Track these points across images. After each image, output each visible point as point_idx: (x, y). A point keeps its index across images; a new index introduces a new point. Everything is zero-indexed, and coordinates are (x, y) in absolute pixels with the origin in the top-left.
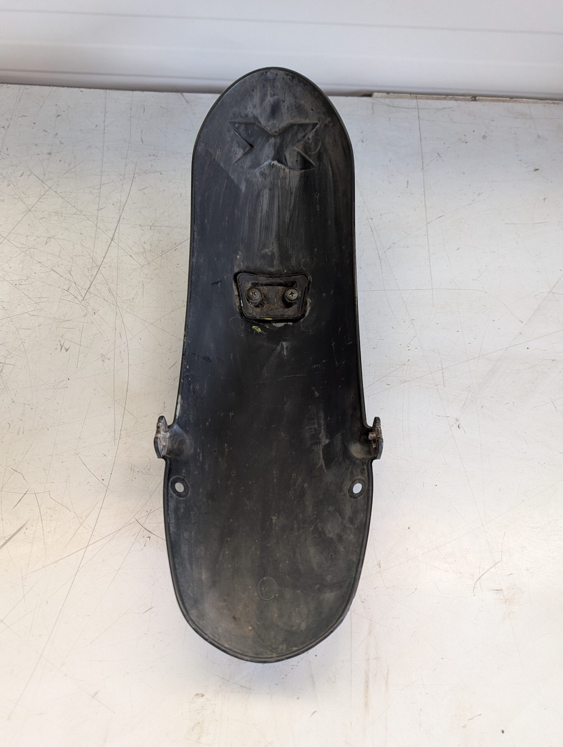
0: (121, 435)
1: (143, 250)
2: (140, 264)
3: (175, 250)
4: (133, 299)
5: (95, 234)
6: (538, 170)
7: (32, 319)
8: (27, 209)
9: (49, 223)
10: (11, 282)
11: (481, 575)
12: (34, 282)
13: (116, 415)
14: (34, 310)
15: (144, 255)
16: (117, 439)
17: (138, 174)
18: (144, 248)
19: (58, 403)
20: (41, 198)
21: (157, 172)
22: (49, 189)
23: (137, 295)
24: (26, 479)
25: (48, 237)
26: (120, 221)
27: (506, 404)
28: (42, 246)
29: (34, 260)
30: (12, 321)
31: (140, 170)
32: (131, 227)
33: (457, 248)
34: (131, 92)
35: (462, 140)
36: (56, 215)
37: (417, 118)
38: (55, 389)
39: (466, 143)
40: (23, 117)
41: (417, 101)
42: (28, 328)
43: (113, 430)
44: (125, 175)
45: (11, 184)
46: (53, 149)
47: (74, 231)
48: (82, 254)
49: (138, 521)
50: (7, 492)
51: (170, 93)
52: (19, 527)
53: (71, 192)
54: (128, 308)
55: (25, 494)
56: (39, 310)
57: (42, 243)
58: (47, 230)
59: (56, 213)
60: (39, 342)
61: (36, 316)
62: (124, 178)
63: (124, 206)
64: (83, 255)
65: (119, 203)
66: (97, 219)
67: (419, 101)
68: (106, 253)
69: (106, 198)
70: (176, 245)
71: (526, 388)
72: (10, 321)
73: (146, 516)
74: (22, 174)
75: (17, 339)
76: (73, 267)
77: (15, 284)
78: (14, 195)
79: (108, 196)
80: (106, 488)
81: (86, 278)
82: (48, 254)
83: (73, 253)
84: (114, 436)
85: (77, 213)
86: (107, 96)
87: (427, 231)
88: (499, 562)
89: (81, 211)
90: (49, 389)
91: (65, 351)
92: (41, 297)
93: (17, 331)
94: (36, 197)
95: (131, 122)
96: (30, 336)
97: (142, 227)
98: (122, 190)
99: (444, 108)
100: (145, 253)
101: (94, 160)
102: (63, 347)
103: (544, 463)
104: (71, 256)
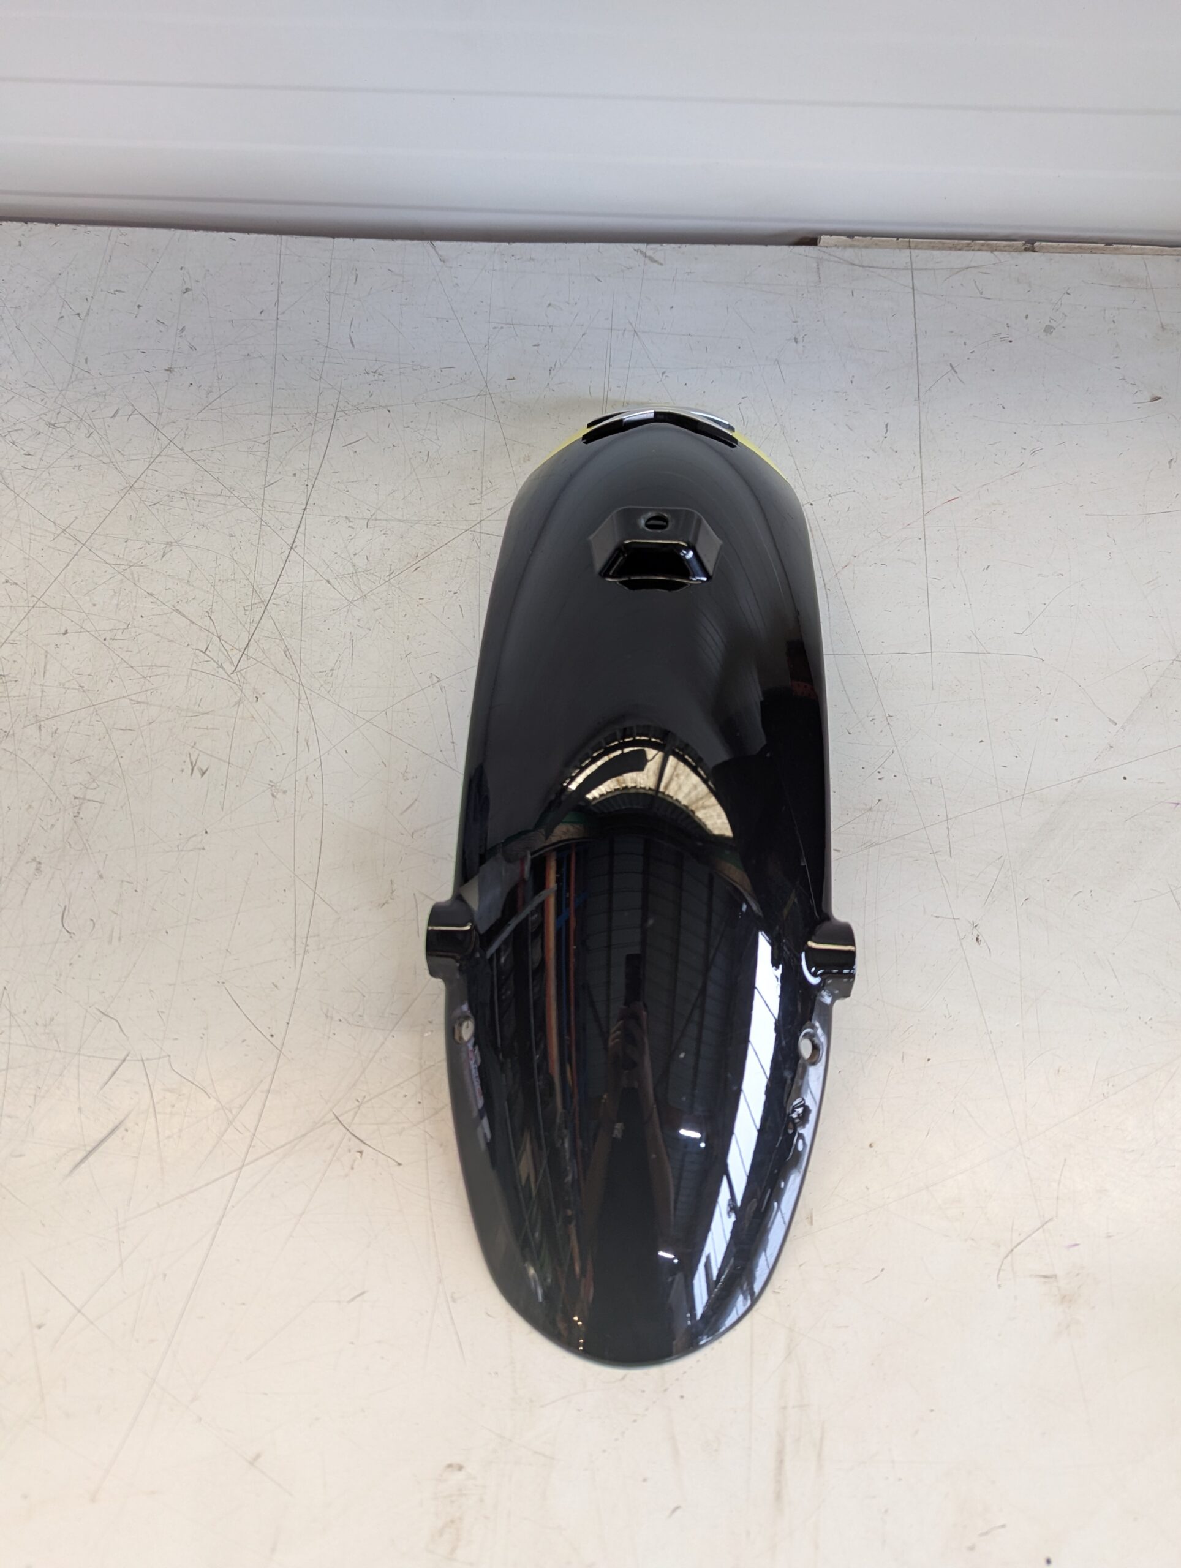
0: (306, 945)
1: (352, 570)
2: (346, 598)
3: (416, 570)
4: (332, 670)
5: (258, 536)
6: (1160, 398)
7: (137, 710)
8: (127, 485)
9: (170, 514)
10: (96, 635)
11: (1014, 1245)
12: (139, 634)
13: (297, 906)
14: (140, 692)
15: (355, 579)
16: (299, 954)
17: (342, 411)
18: (354, 566)
19: (186, 881)
20: (153, 462)
21: (380, 406)
22: (169, 444)
23: (340, 661)
24: (125, 1031)
25: (167, 543)
26: (307, 510)
27: (1076, 895)
28: (155, 562)
29: (140, 591)
30: (97, 714)
31: (347, 402)
32: (329, 521)
33: (986, 567)
34: (329, 240)
35: (1001, 336)
36: (183, 498)
37: (911, 290)
38: (182, 851)
39: (1011, 341)
40: (116, 293)
41: (910, 253)
42: (128, 728)
43: (293, 935)
44: (316, 414)
45: (95, 432)
46: (176, 360)
47: (218, 531)
48: (233, 577)
49: (339, 1120)
50: (89, 1057)
51: (409, 242)
52: (111, 1127)
53: (213, 449)
54: (322, 688)
55: (124, 1061)
56: (150, 692)
57: (155, 554)
58: (164, 528)
59: (181, 492)
60: (149, 757)
61: (143, 703)
62: (316, 421)
63: (316, 478)
64: (234, 580)
65: (306, 471)
66: (262, 505)
67: (915, 252)
68: (280, 575)
69: (279, 463)
70: (419, 559)
71: (1118, 862)
72: (95, 713)
73: (354, 1108)
74: (116, 412)
75: (107, 750)
76: (214, 604)
77: (104, 638)
78: (99, 456)
79: (284, 456)
80: (278, 1051)
81: (240, 626)
82: (168, 578)
83: (216, 574)
84: (293, 947)
85: (222, 494)
86: (283, 250)
87: (924, 529)
88: (1051, 1220)
89: (231, 489)
90: (168, 852)
91: (200, 776)
92: (153, 665)
93: (108, 733)
94: (144, 461)
95: (329, 303)
96: (133, 744)
97: (352, 522)
98: (312, 446)
99: (967, 268)
100: (357, 575)
101: (257, 384)
102: (196, 768)
103: (1151, 1019)
104: (211, 581)
